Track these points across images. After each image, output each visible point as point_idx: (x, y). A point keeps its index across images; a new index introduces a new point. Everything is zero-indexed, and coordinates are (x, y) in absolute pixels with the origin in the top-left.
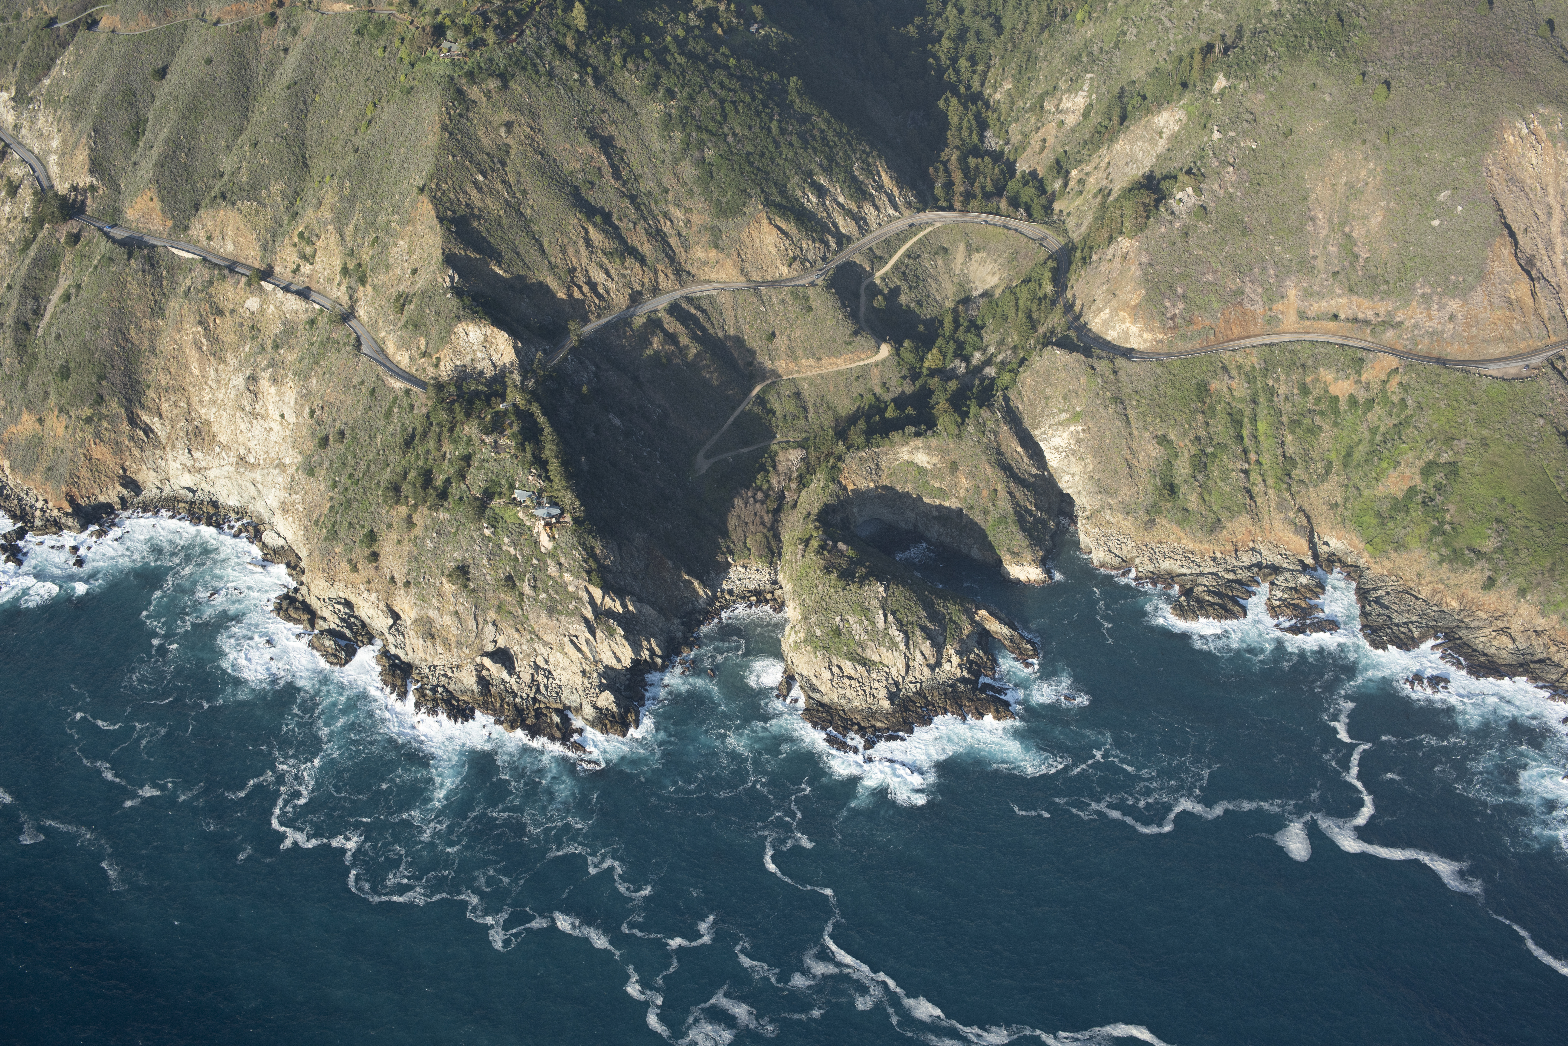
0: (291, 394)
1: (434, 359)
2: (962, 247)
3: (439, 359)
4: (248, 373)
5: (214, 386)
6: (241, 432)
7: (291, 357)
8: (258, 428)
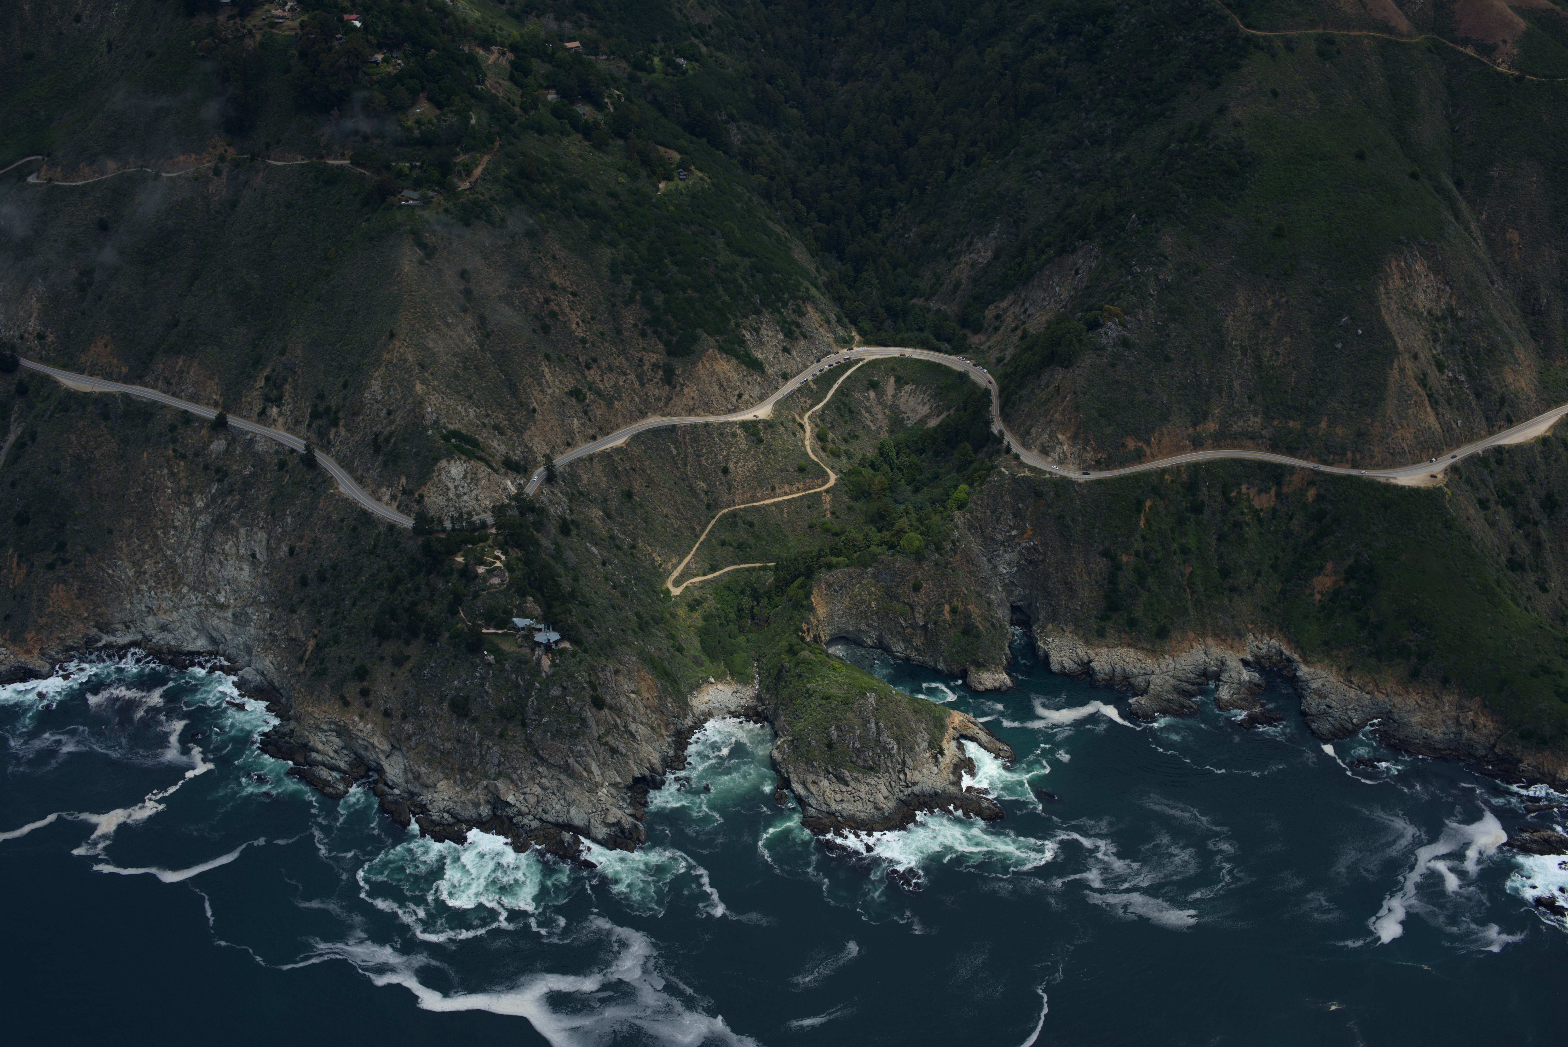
0: (262, 534)
1: (416, 496)
2: (892, 380)
3: (421, 496)
4: (216, 514)
5: (180, 528)
7: (262, 497)
8: (229, 568)
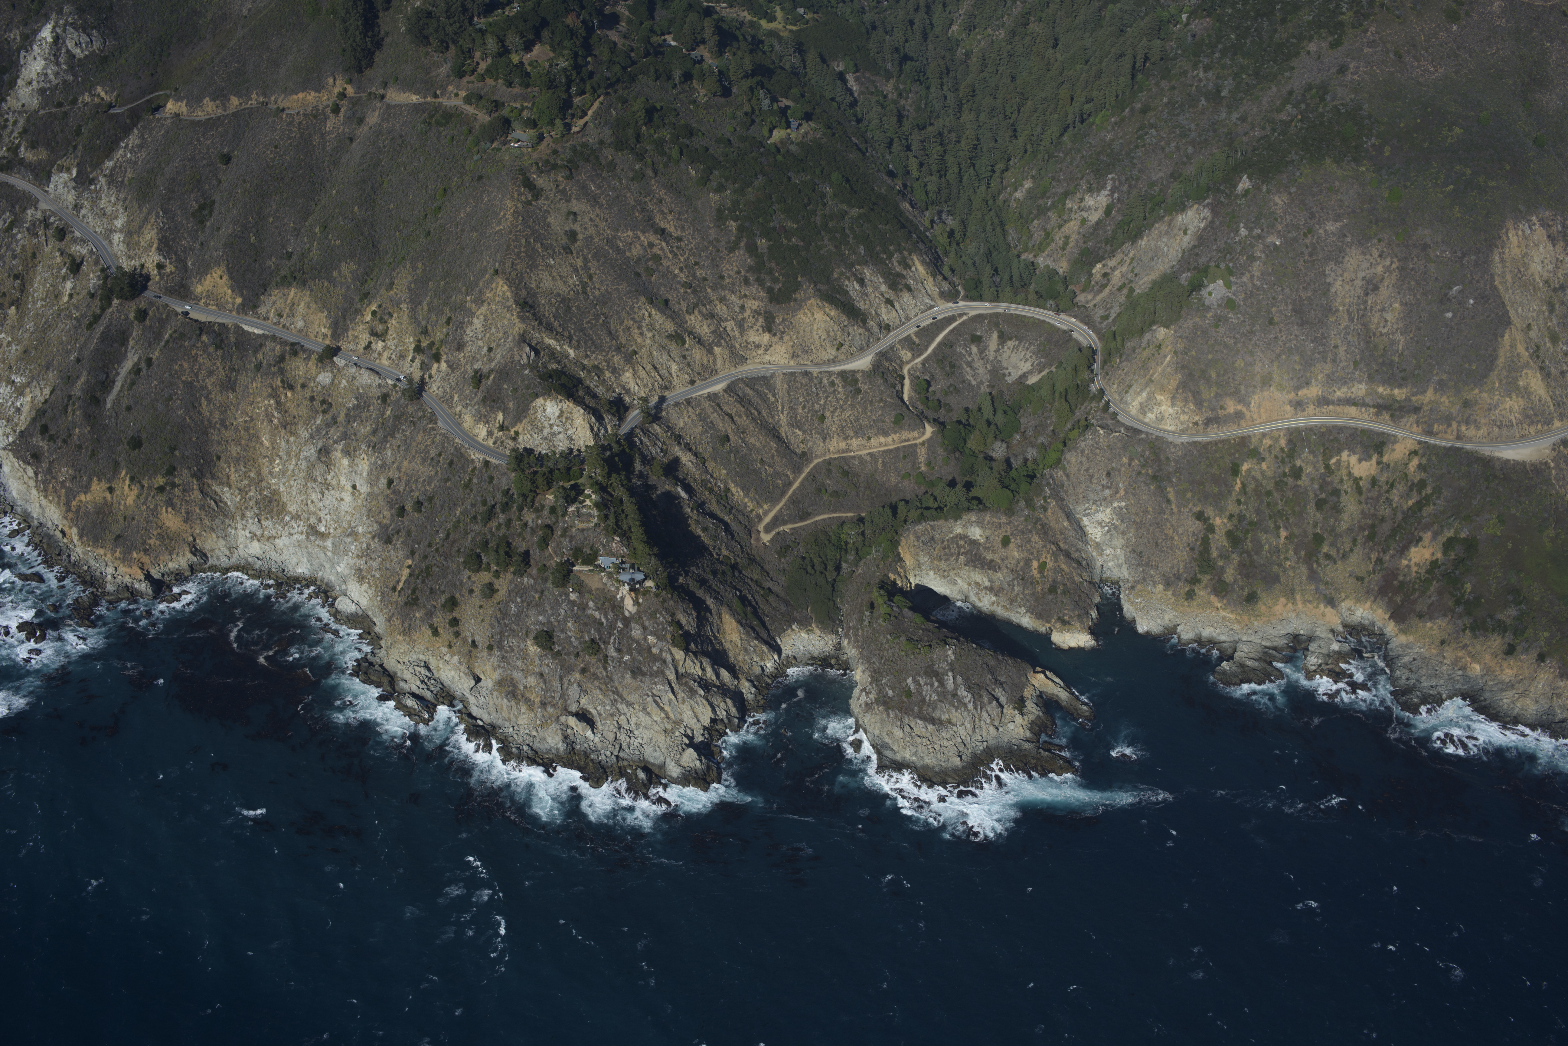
0: (364, 465)
1: (512, 433)
2: (995, 335)
3: (517, 433)
4: (320, 444)
5: (285, 457)
6: (312, 502)
7: (364, 430)
8: (330, 498)
